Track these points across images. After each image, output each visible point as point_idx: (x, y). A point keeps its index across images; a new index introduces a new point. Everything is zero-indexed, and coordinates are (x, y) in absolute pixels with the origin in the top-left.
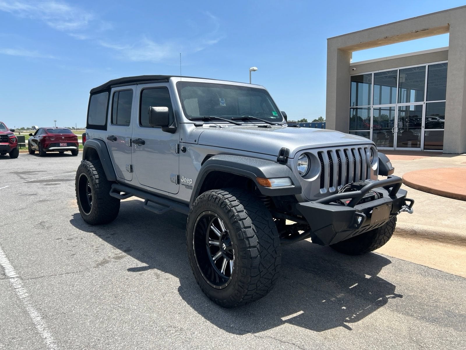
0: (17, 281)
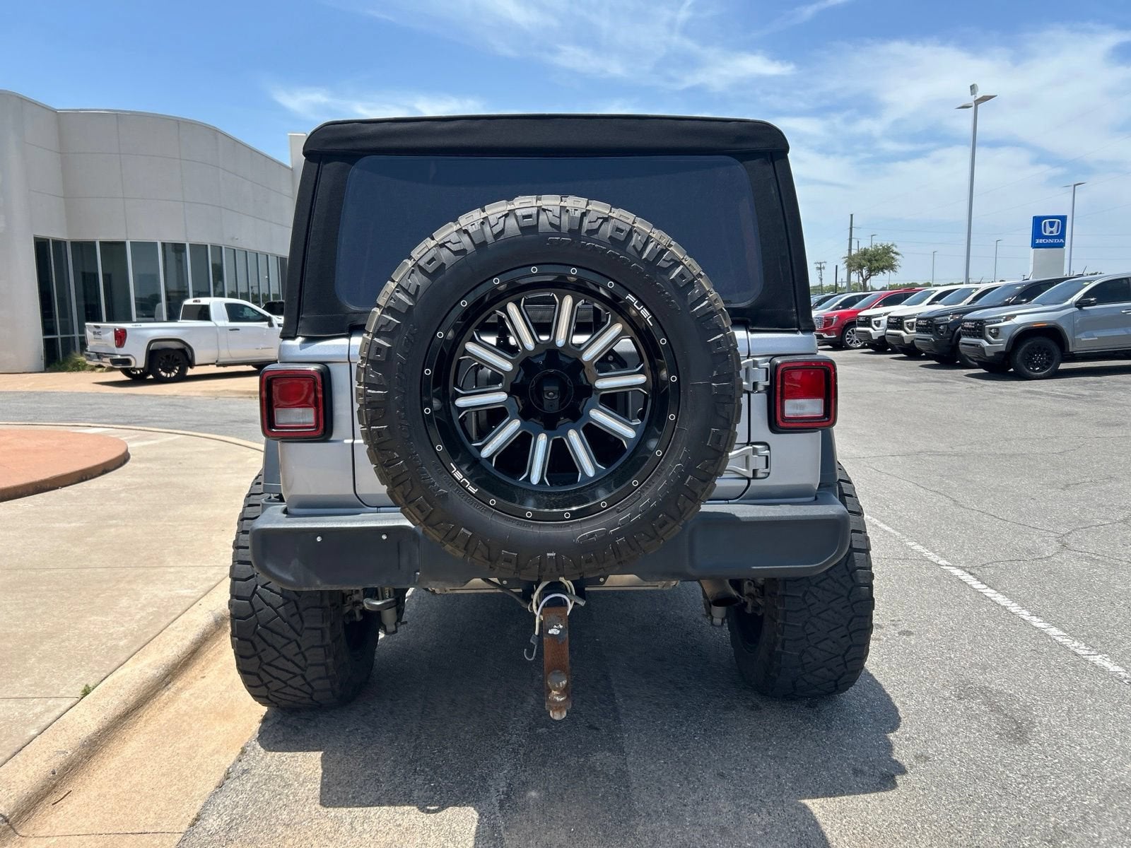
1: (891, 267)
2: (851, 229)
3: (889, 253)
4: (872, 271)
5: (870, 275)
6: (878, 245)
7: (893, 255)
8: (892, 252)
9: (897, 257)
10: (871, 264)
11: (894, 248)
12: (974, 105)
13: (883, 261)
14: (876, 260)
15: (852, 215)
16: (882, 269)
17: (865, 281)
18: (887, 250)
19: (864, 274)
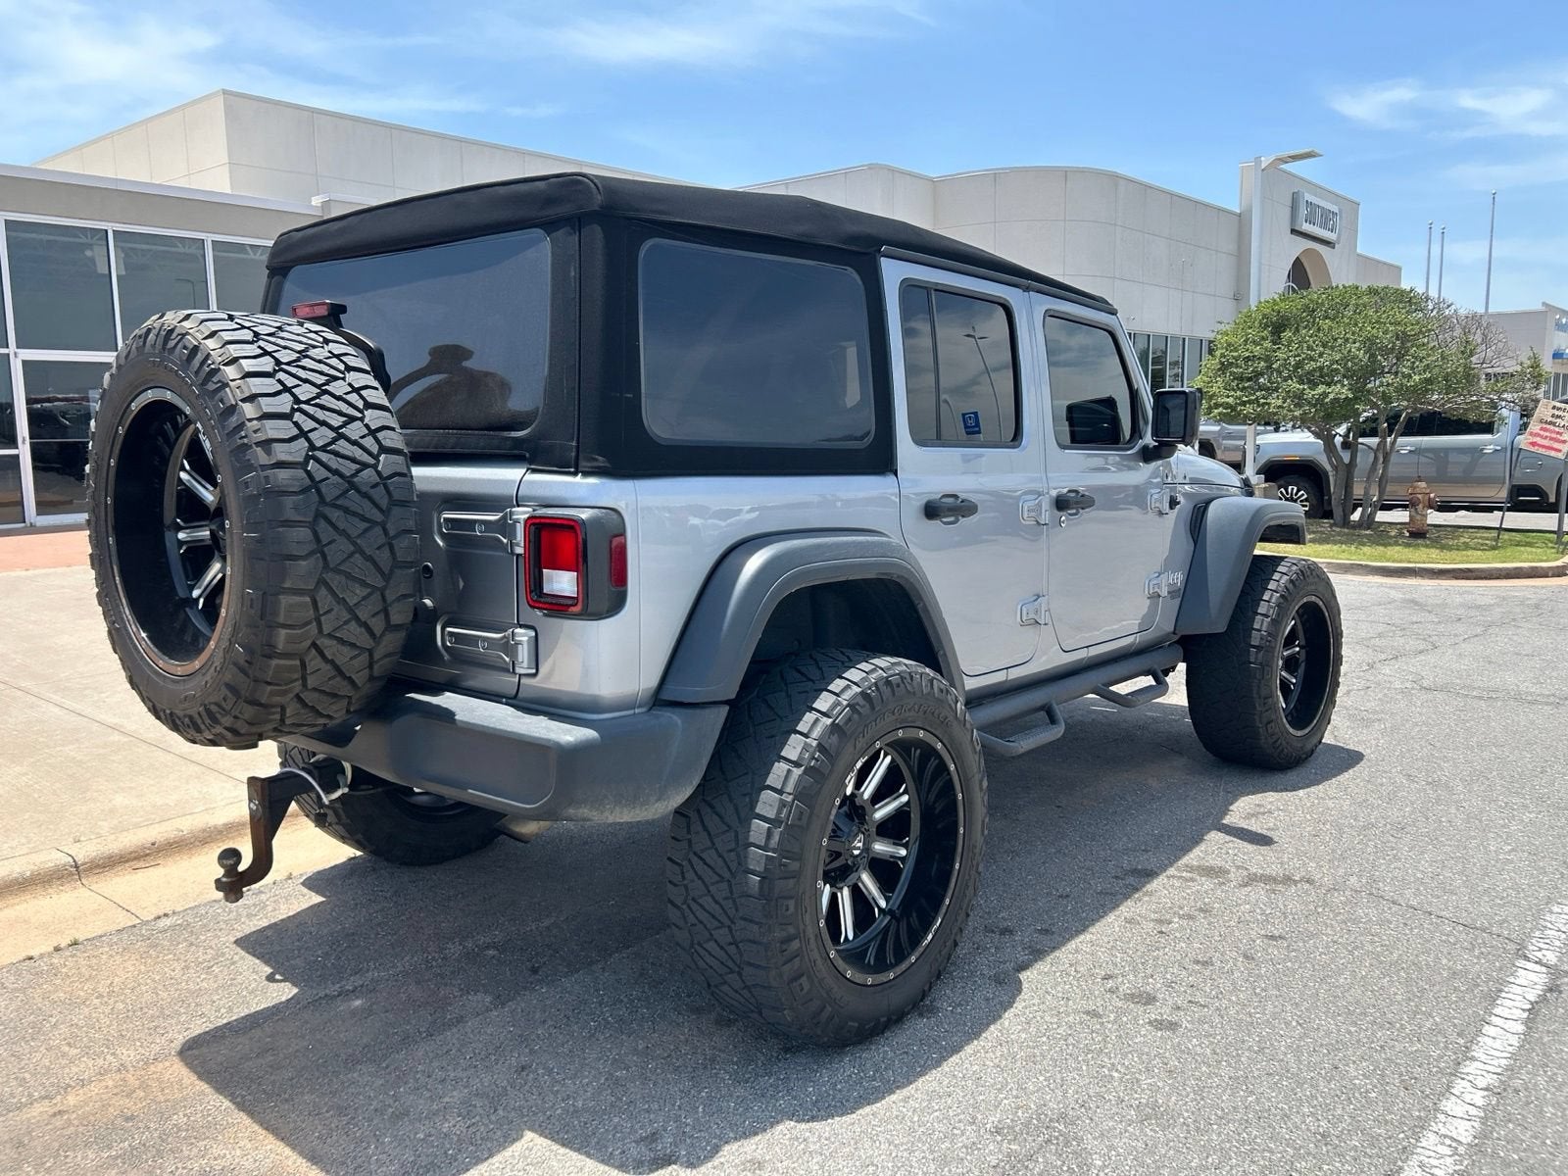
0: (1540, 949)
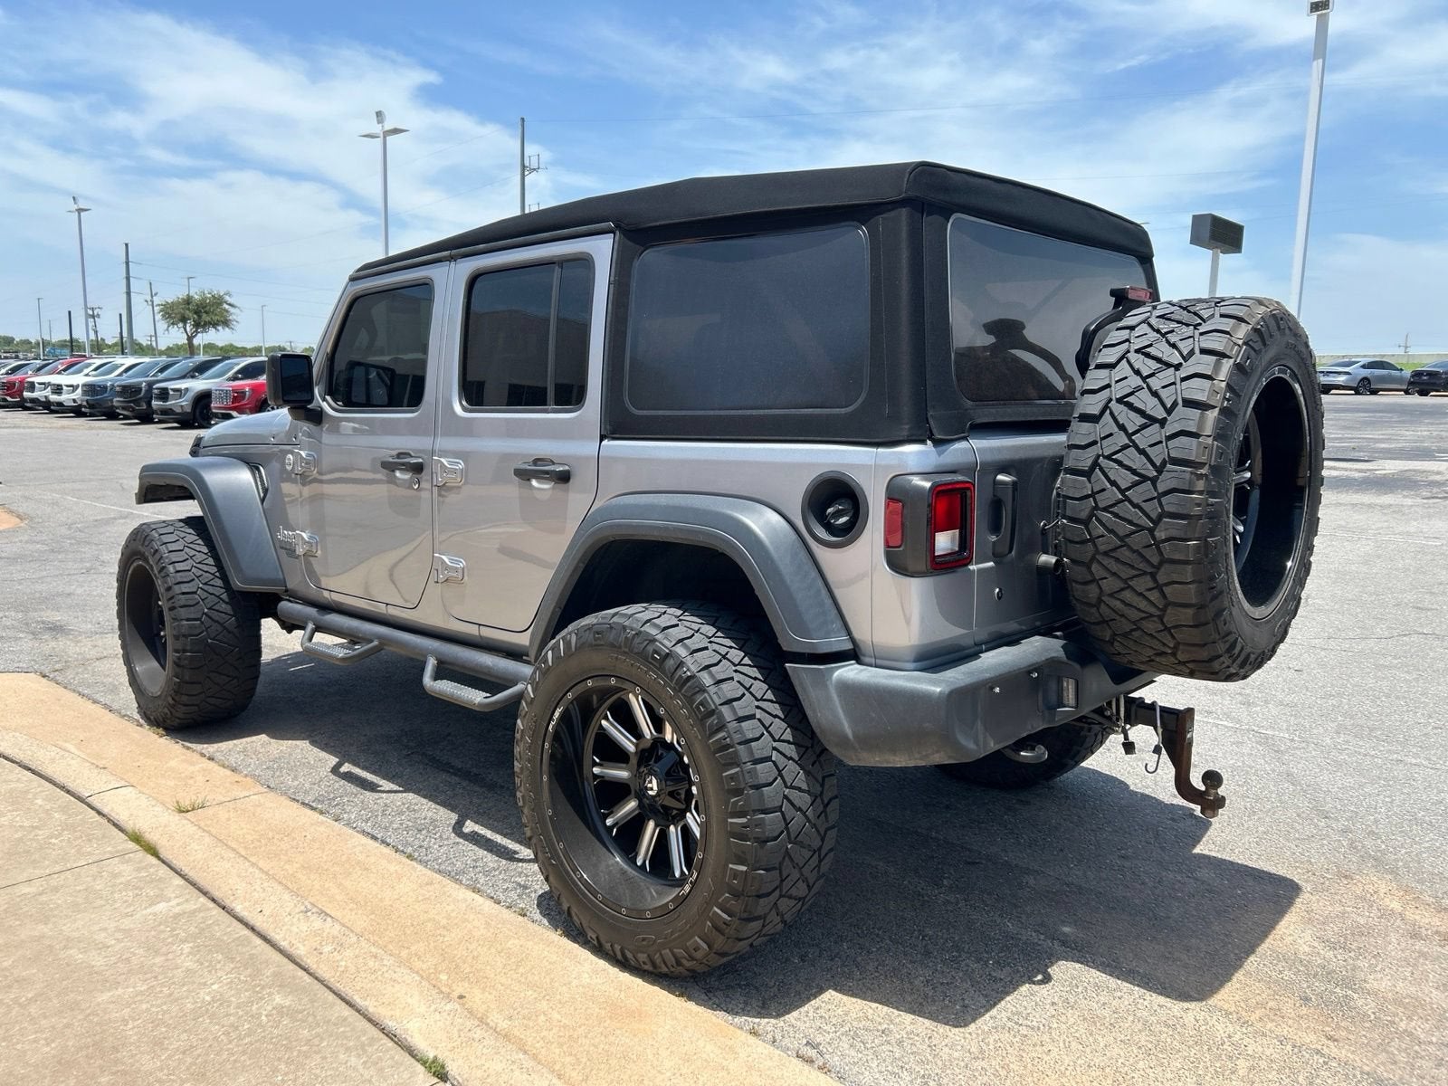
1: (226, 323)
2: (127, 263)
3: (221, 304)
4: (200, 325)
5: (198, 333)
6: (206, 292)
7: (227, 307)
8: (226, 302)
9: (231, 310)
10: (200, 317)
11: (227, 298)
12: (382, 136)
13: (216, 315)
14: (206, 312)
15: (127, 245)
16: (215, 325)
17: (190, 339)
18: (218, 301)
19: (188, 329)
